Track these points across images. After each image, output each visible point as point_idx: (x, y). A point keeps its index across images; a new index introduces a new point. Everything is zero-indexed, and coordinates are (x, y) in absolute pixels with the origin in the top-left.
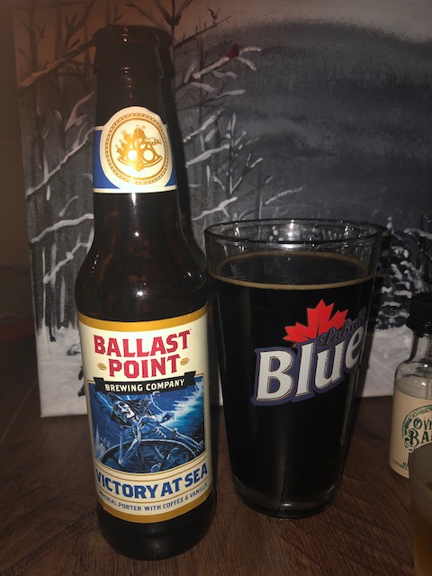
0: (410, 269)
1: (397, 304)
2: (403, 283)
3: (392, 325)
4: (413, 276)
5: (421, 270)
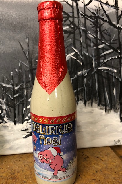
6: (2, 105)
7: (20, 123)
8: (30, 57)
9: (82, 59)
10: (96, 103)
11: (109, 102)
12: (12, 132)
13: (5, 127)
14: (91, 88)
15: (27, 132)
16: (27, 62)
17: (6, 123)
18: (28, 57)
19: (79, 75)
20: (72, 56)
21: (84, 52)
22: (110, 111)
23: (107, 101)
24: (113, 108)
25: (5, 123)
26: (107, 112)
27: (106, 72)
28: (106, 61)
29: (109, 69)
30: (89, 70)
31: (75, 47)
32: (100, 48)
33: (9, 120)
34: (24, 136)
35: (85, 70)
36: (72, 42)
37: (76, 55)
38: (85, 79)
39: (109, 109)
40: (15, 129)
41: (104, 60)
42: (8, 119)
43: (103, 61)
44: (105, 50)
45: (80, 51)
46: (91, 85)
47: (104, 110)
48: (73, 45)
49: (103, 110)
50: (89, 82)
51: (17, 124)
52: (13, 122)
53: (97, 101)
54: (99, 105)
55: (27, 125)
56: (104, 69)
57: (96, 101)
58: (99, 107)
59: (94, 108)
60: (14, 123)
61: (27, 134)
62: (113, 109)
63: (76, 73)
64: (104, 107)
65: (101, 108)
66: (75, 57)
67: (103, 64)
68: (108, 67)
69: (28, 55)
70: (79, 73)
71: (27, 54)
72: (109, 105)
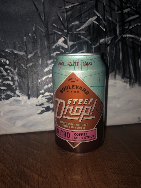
0: (10, 70)
1: (5, 88)
2: (7, 77)
3: (4, 99)
4: (13, 73)
5: (16, 71)
6: (13, 76)
7: (35, 97)
8: (46, 20)
9: (105, 24)
10: (120, 76)
11: (133, 75)
12: (25, 107)
13: (17, 101)
14: (115, 57)
15: (43, 108)
16: (43, 26)
17: (19, 97)
18: (43, 20)
19: (102, 43)
20: (94, 20)
21: (108, 16)
22: (135, 84)
23: (132, 73)
24: (137, 81)
25: (17, 96)
26: (131, 86)
27: (131, 40)
28: (131, 27)
29: (135, 37)
30: (112, 37)
31: (97, 11)
32: (126, 13)
33: (21, 93)
34: (39, 111)
35: (109, 37)
36: (94, 5)
37: (98, 19)
38: (108, 48)
39: (134, 83)
40: (29, 103)
41: (129, 26)
42: (20, 91)
43: (128, 28)
44: (130, 15)
45: (103, 15)
46: (114, 55)
47: (129, 83)
48: (95, 8)
49: (127, 83)
50: (112, 51)
51: (31, 99)
52: (26, 95)
53: (121, 73)
54: (123, 77)
55: (42, 99)
56: (129, 37)
57: (119, 72)
58: (123, 80)
59: (117, 81)
60: (27, 97)
61: (42, 109)
62: (137, 83)
63: (98, 41)
64: (129, 80)
65: (126, 81)
66: (97, 22)
67: (129, 31)
68: (134, 35)
69: (44, 18)
70: (102, 41)
71: (42, 16)
72: (134, 78)
